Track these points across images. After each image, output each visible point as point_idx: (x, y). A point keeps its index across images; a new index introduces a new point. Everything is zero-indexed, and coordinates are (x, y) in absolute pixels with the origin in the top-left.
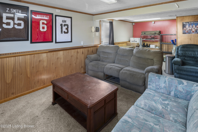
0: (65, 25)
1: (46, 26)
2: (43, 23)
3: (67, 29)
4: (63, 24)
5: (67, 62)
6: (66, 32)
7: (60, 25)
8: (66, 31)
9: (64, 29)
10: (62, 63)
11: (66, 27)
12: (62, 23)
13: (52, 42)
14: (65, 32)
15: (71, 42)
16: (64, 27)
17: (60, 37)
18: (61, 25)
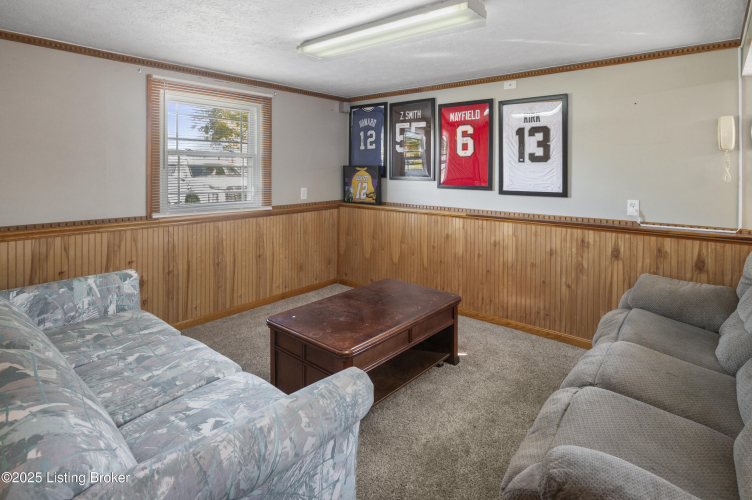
0: (533, 131)
1: (470, 142)
2: (465, 134)
3: (544, 144)
4: (528, 126)
5: (529, 269)
6: (538, 157)
7: (514, 134)
8: (540, 152)
9: (532, 145)
10: (510, 265)
11: (539, 136)
12: (522, 125)
13: (490, 188)
14: (533, 158)
15: (565, 194)
16: (532, 138)
17: (517, 173)
18: (520, 132)
